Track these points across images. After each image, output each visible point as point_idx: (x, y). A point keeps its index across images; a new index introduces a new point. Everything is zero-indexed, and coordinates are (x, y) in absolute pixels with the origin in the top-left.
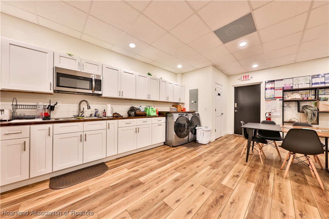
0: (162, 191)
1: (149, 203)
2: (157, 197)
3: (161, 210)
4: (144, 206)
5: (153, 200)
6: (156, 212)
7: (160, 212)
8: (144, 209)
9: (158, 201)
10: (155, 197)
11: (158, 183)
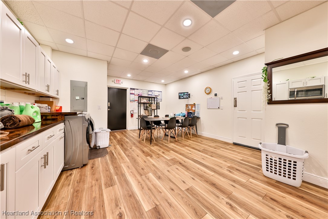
0: (172, 190)
1: (186, 202)
2: (180, 195)
3: (193, 193)
4: (191, 205)
5: (183, 198)
6: (195, 197)
7: (195, 194)
8: (194, 206)
9: (184, 194)
10: (179, 196)
11: (160, 192)
